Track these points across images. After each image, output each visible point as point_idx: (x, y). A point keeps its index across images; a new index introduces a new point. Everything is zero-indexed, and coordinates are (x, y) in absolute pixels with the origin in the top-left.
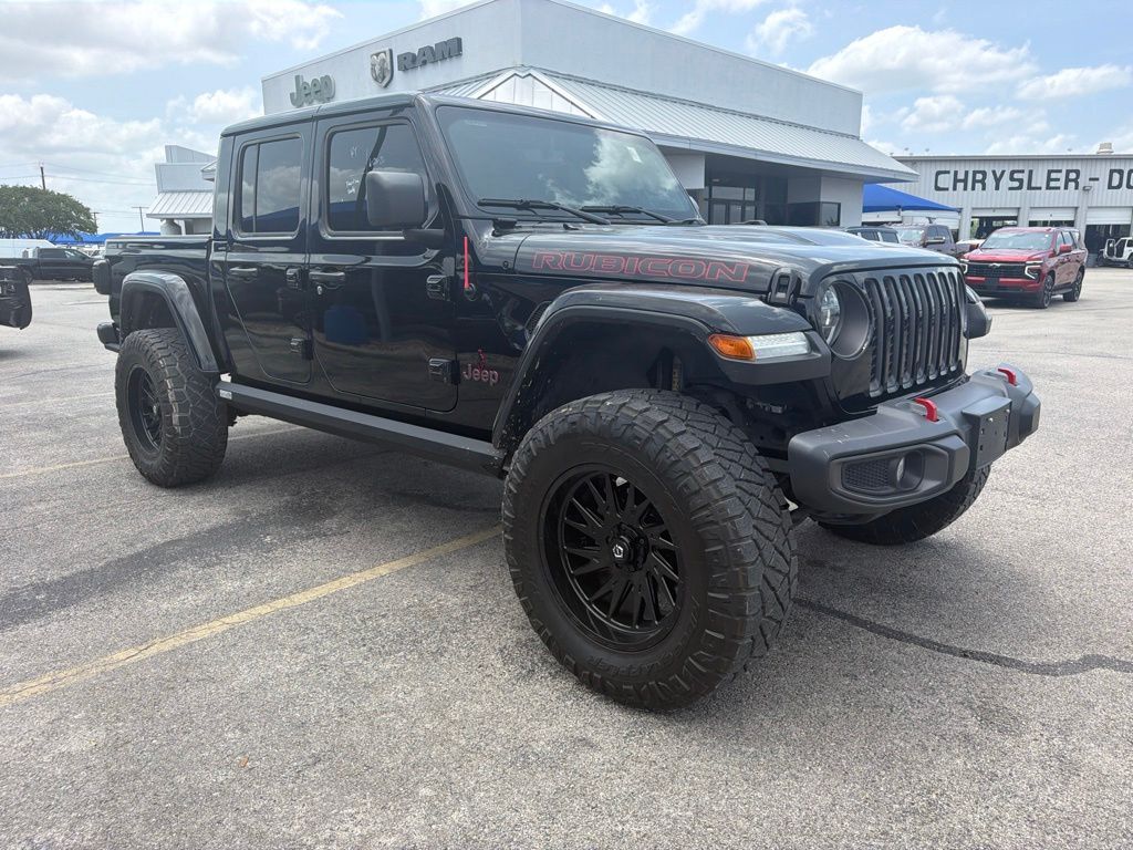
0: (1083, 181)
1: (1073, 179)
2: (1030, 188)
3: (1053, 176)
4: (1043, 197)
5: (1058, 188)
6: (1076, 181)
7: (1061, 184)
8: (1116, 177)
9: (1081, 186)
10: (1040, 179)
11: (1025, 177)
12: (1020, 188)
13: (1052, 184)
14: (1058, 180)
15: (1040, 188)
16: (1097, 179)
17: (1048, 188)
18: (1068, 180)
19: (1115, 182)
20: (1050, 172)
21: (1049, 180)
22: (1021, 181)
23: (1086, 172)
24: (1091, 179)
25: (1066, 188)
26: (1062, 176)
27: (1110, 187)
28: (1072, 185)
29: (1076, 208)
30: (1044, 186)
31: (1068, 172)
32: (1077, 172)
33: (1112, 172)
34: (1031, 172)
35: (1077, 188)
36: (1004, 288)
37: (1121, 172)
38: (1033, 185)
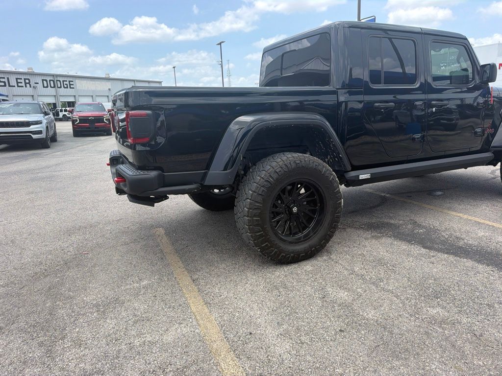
0: (32, 84)
1: (27, 83)
2: (10, 86)
3: (19, 81)
4: (17, 90)
5: (23, 87)
6: (29, 83)
7: (23, 84)
8: (45, 82)
9: (32, 86)
10: (13, 82)
11: (6, 80)
12: (5, 86)
13: (20, 84)
14: (21, 83)
15: (14, 86)
16: (38, 83)
17: (18, 86)
18: (26, 83)
19: (45, 85)
20: (17, 79)
21: (18, 83)
22: (4, 82)
23: (33, 80)
24: (35, 83)
25: (26, 87)
26: (23, 81)
27: (44, 87)
28: (28, 85)
29: (33, 96)
30: (16, 86)
31: (25, 79)
32: (29, 80)
33: (43, 80)
34: (8, 78)
35: (30, 87)
36: (98, 128)
37: (46, 81)
38: (11, 85)
